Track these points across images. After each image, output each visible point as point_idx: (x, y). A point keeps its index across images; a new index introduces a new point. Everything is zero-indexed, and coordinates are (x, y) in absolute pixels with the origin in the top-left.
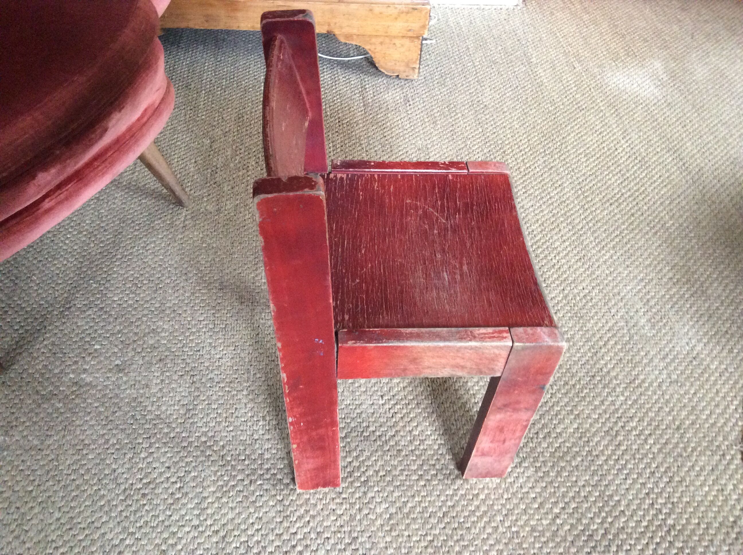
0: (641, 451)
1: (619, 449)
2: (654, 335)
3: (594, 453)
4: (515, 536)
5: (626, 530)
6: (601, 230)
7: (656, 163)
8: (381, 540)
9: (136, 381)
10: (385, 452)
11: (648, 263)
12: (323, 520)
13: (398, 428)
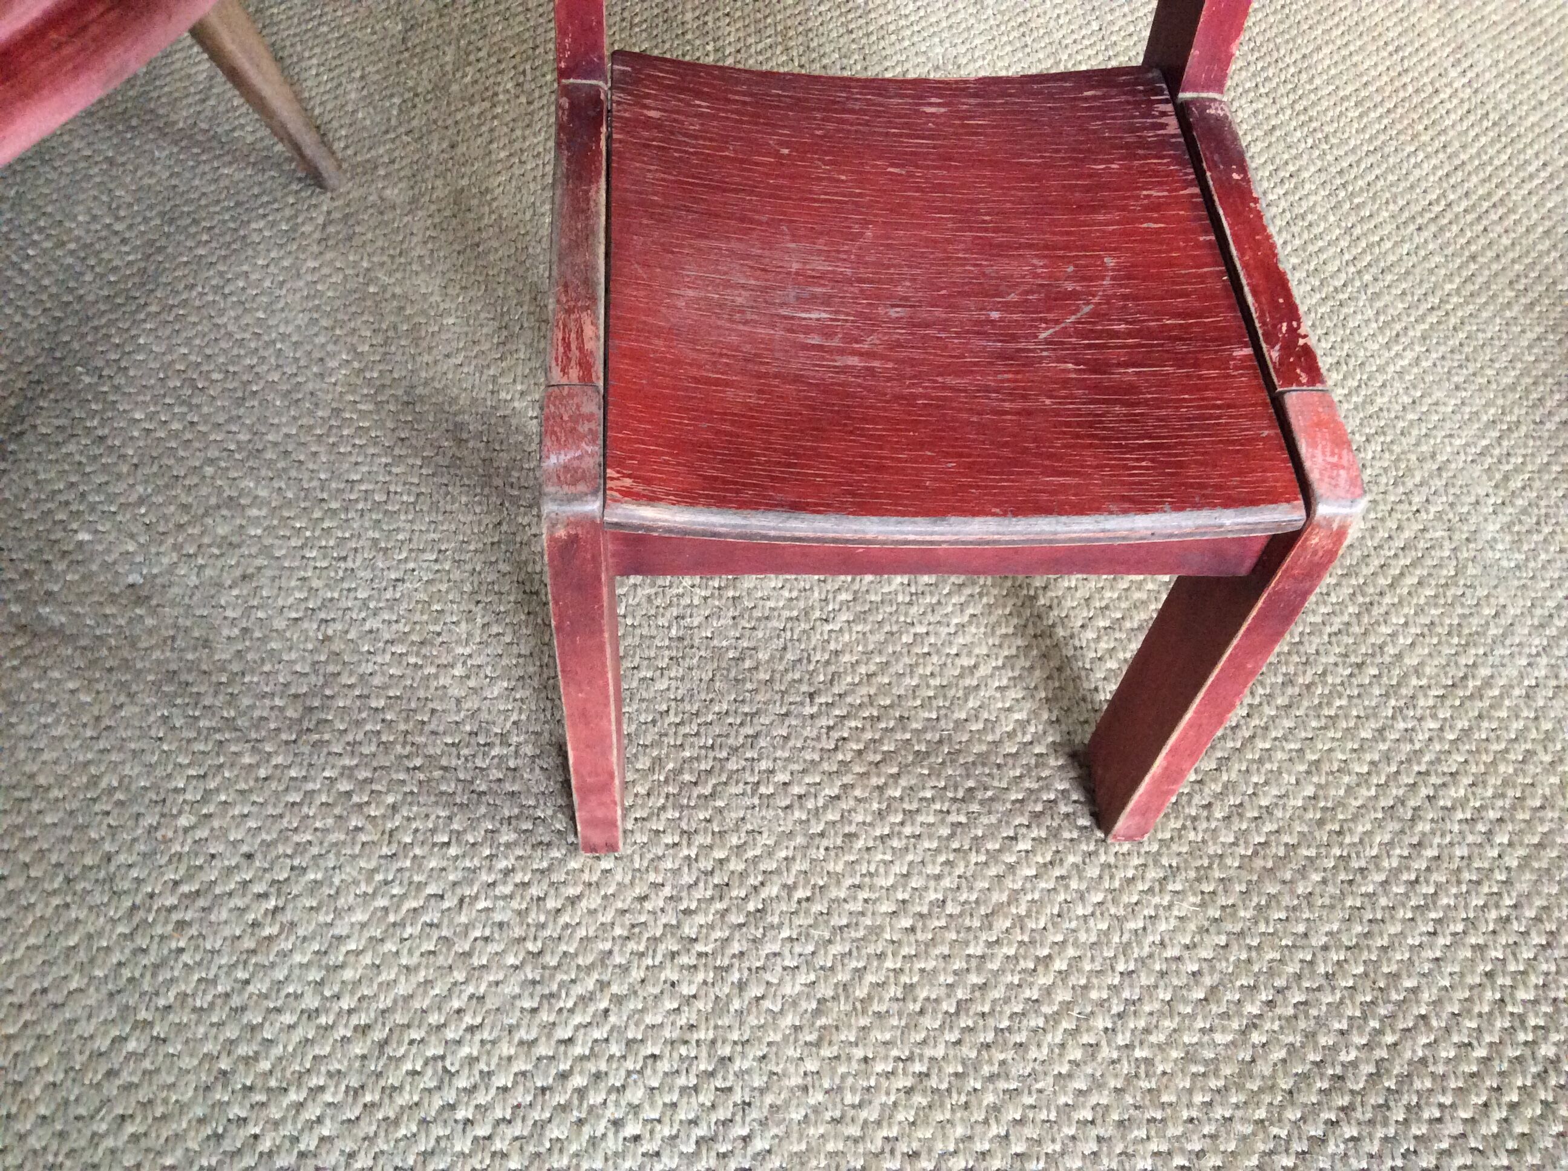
0: (1477, 864)
1: (1419, 855)
2: (1518, 567)
3: (1355, 864)
4: (1142, 1071)
5: (1431, 1069)
6: (1394, 291)
7: (1537, 130)
8: (792, 1069)
9: (176, 626)
10: (812, 837)
11: (1510, 381)
12: (642, 1011)
13: (847, 779)
